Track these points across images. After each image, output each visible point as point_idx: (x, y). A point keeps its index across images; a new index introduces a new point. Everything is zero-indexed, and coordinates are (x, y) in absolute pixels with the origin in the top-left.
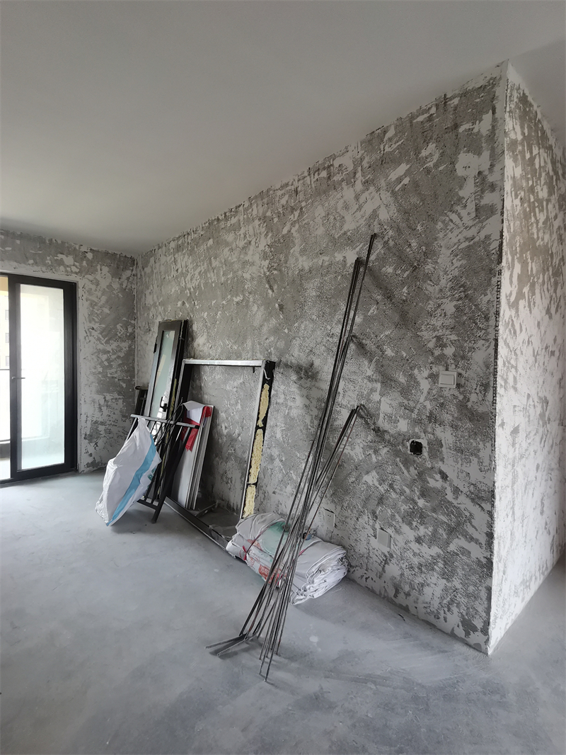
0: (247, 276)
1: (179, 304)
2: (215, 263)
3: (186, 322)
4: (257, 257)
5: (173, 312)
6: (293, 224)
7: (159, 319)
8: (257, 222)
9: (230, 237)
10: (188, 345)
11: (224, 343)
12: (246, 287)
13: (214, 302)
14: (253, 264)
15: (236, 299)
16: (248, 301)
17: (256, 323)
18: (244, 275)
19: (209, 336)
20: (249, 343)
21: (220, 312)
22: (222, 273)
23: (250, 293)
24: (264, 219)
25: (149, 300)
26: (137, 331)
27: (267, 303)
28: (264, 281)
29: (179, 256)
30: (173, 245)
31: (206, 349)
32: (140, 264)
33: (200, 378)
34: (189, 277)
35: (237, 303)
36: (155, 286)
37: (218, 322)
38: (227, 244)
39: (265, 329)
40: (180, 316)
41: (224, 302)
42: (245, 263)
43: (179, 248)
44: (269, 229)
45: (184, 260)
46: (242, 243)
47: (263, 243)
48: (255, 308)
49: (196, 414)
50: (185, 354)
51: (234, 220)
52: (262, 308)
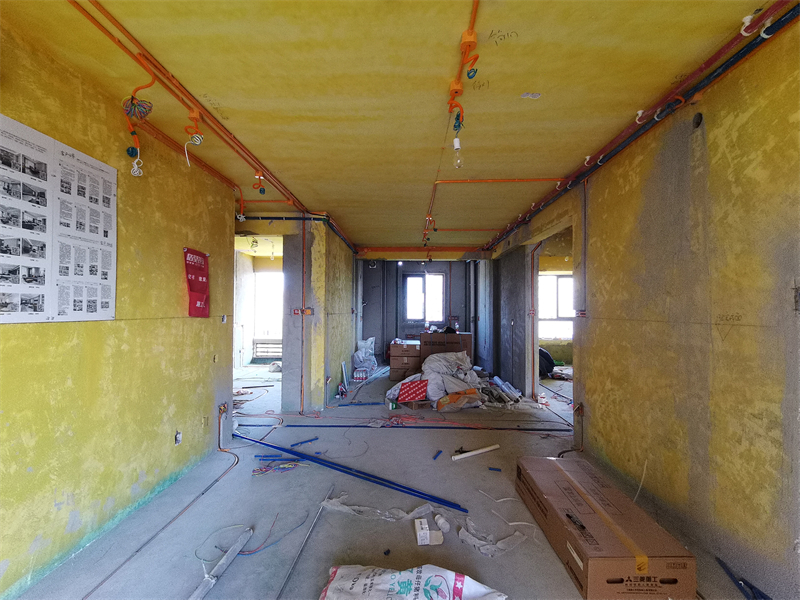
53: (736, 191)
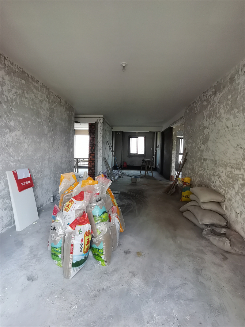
0: (42, 113)
11: (33, 137)
12: (42, 117)
13: (26, 115)
14: (44, 110)
16: (43, 123)
17: (46, 133)
18: (41, 112)
21: (30, 122)
22: (31, 103)
23: (44, 120)
28: (48, 119)
35: (39, 121)
37: (29, 126)
41: (32, 118)
42: (41, 108)
48: (45, 127)
52: (47, 128)
53: (218, 115)
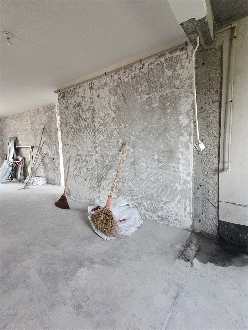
1: (14, 132)
2: (21, 124)
3: (16, 137)
4: (29, 124)
5: (13, 135)
6: (35, 119)
7: (10, 136)
8: (28, 117)
9: (24, 118)
10: (17, 143)
15: (27, 133)
19: (22, 141)
20: (30, 142)
24: (29, 116)
25: (6, 131)
26: (4, 139)
27: (32, 134)
29: (13, 120)
30: (11, 117)
31: (22, 144)
32: (2, 120)
33: (21, 151)
34: (16, 126)
36: (8, 127)
38: (23, 120)
39: (32, 139)
40: (15, 136)
43: (13, 118)
44: (31, 119)
45: (14, 122)
46: (26, 121)
47: (30, 121)
49: (20, 159)
50: (17, 145)
51: (24, 115)
